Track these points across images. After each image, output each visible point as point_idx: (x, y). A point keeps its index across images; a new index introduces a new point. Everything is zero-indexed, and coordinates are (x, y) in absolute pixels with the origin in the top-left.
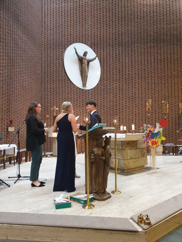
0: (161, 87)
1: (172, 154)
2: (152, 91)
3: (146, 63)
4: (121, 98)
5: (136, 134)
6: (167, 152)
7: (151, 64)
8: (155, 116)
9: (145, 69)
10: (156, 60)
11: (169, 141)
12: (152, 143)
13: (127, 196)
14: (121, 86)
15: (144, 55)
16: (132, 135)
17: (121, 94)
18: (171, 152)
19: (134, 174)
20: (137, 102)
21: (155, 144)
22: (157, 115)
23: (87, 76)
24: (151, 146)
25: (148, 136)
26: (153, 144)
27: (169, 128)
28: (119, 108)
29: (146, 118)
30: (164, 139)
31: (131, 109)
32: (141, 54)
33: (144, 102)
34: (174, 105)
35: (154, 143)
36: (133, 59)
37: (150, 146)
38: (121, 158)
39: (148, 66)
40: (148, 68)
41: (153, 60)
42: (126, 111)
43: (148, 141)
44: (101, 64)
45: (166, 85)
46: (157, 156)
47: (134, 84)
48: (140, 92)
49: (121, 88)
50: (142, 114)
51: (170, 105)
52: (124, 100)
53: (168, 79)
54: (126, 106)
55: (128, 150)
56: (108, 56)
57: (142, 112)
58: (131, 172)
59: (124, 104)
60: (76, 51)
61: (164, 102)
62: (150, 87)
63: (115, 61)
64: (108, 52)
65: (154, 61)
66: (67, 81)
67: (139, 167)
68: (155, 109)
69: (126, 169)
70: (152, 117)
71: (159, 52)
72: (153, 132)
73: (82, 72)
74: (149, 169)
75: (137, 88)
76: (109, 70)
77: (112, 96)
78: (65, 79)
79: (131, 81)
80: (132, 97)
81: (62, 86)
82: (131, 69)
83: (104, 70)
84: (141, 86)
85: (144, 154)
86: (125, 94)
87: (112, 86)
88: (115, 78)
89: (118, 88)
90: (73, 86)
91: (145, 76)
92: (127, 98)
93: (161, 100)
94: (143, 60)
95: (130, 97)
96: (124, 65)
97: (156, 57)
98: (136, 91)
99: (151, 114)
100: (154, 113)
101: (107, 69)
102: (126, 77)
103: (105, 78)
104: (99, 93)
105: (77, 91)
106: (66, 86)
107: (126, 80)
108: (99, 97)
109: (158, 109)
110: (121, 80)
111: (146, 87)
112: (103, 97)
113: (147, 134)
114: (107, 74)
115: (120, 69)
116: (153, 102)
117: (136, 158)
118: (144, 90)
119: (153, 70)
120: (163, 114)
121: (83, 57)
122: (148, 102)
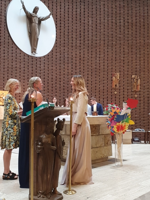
0: (132, 58)
1: (143, 142)
2: (120, 62)
3: (114, 27)
4: (82, 69)
5: (99, 116)
6: (138, 140)
7: (120, 28)
8: (124, 94)
9: (112, 35)
10: (126, 24)
11: (140, 125)
12: (117, 128)
13: (84, 197)
14: (82, 54)
15: (112, 16)
16: (93, 117)
17: (82, 66)
18: (143, 140)
19: (95, 167)
20: (101, 76)
21: (121, 129)
22: (126, 93)
23: (38, 39)
24: (117, 132)
25: (112, 119)
27: (140, 110)
29: (112, 96)
30: (132, 123)
31: (94, 85)
32: (108, 15)
33: (110, 75)
34: (146, 81)
35: (120, 128)
36: (98, 21)
37: (115, 132)
39: (116, 30)
41: (122, 24)
43: (113, 126)
44: (56, 25)
45: (138, 56)
46: (123, 145)
47: (98, 52)
48: (106, 63)
49: (82, 57)
50: (107, 91)
51: (142, 81)
52: (86, 73)
53: (140, 49)
54: (88, 80)
56: (66, 15)
57: (107, 88)
60: (23, 5)
61: (135, 77)
62: (118, 58)
63: (74, 21)
64: (66, 9)
65: (124, 24)
66: (11, 45)
67: (102, 159)
68: (124, 85)
70: (120, 96)
71: (130, 13)
72: (119, 114)
73: (31, 34)
74: (113, 161)
75: (103, 58)
76: (67, 33)
77: (71, 67)
78: (8, 42)
79: (95, 48)
80: (95, 70)
81: (4, 51)
82: (95, 33)
83: (60, 33)
84: (107, 56)
85: (107, 142)
86: (86, 65)
87: (71, 54)
88: (74, 44)
89: (79, 58)
90: (19, 52)
91: (112, 44)
92: (89, 70)
93: (131, 74)
94: (111, 22)
95: (93, 70)
96: (86, 28)
97: (126, 19)
98: (101, 62)
99: (118, 91)
100: (123, 90)
101: (64, 31)
102: (88, 43)
103: (62, 44)
104: (54, 62)
105: (24, 58)
106: (10, 51)
107: (88, 47)
108: (54, 68)
109: (127, 85)
110: (82, 47)
111: (113, 58)
112: (59, 68)
113: (112, 116)
114: (64, 37)
115: (81, 32)
116: (121, 76)
117: (97, 147)
118: (111, 61)
119: (122, 36)
120: (133, 91)
121: (33, 14)
122: (115, 76)
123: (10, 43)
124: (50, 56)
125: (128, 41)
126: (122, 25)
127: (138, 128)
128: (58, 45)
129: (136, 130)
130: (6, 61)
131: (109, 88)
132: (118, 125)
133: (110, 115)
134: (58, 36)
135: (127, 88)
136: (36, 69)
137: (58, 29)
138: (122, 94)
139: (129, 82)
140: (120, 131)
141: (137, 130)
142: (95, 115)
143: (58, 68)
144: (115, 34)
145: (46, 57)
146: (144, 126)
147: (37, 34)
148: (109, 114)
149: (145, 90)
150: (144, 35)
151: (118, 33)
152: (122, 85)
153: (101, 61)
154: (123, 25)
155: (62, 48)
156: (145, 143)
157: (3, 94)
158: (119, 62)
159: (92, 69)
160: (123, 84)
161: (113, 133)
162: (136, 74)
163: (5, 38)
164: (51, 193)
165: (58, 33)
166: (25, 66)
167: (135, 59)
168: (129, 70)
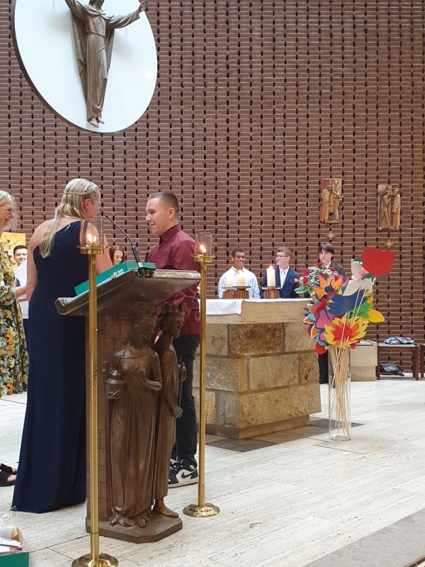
0: (378, 134)
1: (410, 375)
2: (343, 147)
3: (326, 43)
4: (233, 168)
6: (394, 369)
7: (343, 49)
8: (354, 240)
9: (320, 67)
10: (361, 35)
12: (334, 333)
13: (241, 522)
14: (233, 125)
15: (319, 14)
16: (266, 303)
17: (233, 159)
18: (408, 368)
19: (272, 444)
20: (289, 188)
21: (345, 337)
22: (359, 237)
23: (105, 81)
24: (334, 343)
25: (320, 308)
26: (338, 334)
27: (400, 284)
28: (228, 210)
30: (378, 317)
31: (270, 214)
32: (308, 10)
33: (314, 186)
34: (418, 200)
35: (343, 333)
36: (280, 27)
37: (328, 345)
38: (226, 389)
39: (331, 53)
40: (331, 62)
41: (348, 34)
42: (251, 218)
43: (322, 327)
44: (158, 40)
45: (395, 127)
47: (280, 119)
48: (302, 151)
49: (233, 134)
50: (307, 231)
51: (407, 200)
52: (246, 178)
53: (400, 107)
54: (251, 201)
55: (252, 360)
56: (187, 11)
57: (307, 222)
58: (263, 438)
59: (245, 194)
61: (387, 189)
62: (337, 134)
63: (211, 29)
65: (355, 36)
66: (27, 101)
67: (292, 420)
68: (354, 213)
69: (243, 425)
70: (342, 244)
71: (372, 4)
72: (340, 293)
73: (86, 67)
74: (324, 426)
75: (293, 134)
76: (189, 63)
77: (201, 162)
78: (21, 93)
79: (270, 107)
80: (271, 170)
81: (9, 118)
82: (271, 62)
83: (170, 64)
84: (305, 130)
85: (307, 373)
86: (246, 157)
87: (202, 126)
88: (210, 94)
89: (224, 135)
90: (51, 121)
91: (320, 94)
92: (254, 170)
93: (374, 182)
94: (316, 31)
95: (266, 170)
96: (245, 49)
97: (361, 22)
98: (288, 148)
99: (339, 231)
100: (351, 227)
101: (182, 59)
102: (251, 92)
103: (174, 94)
104: (153, 148)
105: (67, 139)
106: (26, 117)
107: (251, 103)
108: (153, 166)
109: (363, 213)
110: (234, 103)
111: (323, 134)
112: (168, 166)
113: (320, 300)
114: (181, 77)
115: (229, 60)
116: (346, 187)
117: (278, 388)
118: (317, 143)
119: (349, 71)
120: (381, 231)
121: (90, 7)
122: (328, 188)
123: (25, 95)
124: (142, 133)
125: (366, 85)
126: (347, 40)
127: (394, 336)
128: (165, 99)
129: (388, 341)
130: (16, 148)
131: (312, 223)
132: (338, 325)
133: (315, 297)
134: (163, 72)
135: (363, 222)
136: (102, 170)
137: (162, 54)
138: (349, 240)
139: (369, 204)
140: (343, 340)
141: (392, 342)
142: (270, 298)
143: (165, 166)
144: (329, 66)
145: (129, 135)
146: (412, 331)
147: (103, 68)
148: (311, 295)
149: (416, 227)
150: (412, 67)
151: (335, 62)
152: (350, 213)
153: (289, 143)
154: (350, 40)
155: (176, 109)
156: (414, 376)
157: (9, 241)
158: (340, 147)
159: (262, 169)
160: (352, 209)
161: (324, 346)
162: (389, 181)
163: (10, 81)
164: (148, 513)
165: (162, 63)
166: (71, 161)
167: (385, 138)
168: (370, 169)
